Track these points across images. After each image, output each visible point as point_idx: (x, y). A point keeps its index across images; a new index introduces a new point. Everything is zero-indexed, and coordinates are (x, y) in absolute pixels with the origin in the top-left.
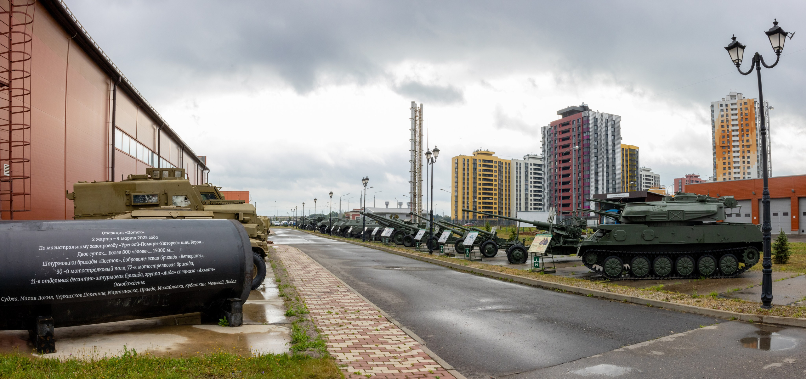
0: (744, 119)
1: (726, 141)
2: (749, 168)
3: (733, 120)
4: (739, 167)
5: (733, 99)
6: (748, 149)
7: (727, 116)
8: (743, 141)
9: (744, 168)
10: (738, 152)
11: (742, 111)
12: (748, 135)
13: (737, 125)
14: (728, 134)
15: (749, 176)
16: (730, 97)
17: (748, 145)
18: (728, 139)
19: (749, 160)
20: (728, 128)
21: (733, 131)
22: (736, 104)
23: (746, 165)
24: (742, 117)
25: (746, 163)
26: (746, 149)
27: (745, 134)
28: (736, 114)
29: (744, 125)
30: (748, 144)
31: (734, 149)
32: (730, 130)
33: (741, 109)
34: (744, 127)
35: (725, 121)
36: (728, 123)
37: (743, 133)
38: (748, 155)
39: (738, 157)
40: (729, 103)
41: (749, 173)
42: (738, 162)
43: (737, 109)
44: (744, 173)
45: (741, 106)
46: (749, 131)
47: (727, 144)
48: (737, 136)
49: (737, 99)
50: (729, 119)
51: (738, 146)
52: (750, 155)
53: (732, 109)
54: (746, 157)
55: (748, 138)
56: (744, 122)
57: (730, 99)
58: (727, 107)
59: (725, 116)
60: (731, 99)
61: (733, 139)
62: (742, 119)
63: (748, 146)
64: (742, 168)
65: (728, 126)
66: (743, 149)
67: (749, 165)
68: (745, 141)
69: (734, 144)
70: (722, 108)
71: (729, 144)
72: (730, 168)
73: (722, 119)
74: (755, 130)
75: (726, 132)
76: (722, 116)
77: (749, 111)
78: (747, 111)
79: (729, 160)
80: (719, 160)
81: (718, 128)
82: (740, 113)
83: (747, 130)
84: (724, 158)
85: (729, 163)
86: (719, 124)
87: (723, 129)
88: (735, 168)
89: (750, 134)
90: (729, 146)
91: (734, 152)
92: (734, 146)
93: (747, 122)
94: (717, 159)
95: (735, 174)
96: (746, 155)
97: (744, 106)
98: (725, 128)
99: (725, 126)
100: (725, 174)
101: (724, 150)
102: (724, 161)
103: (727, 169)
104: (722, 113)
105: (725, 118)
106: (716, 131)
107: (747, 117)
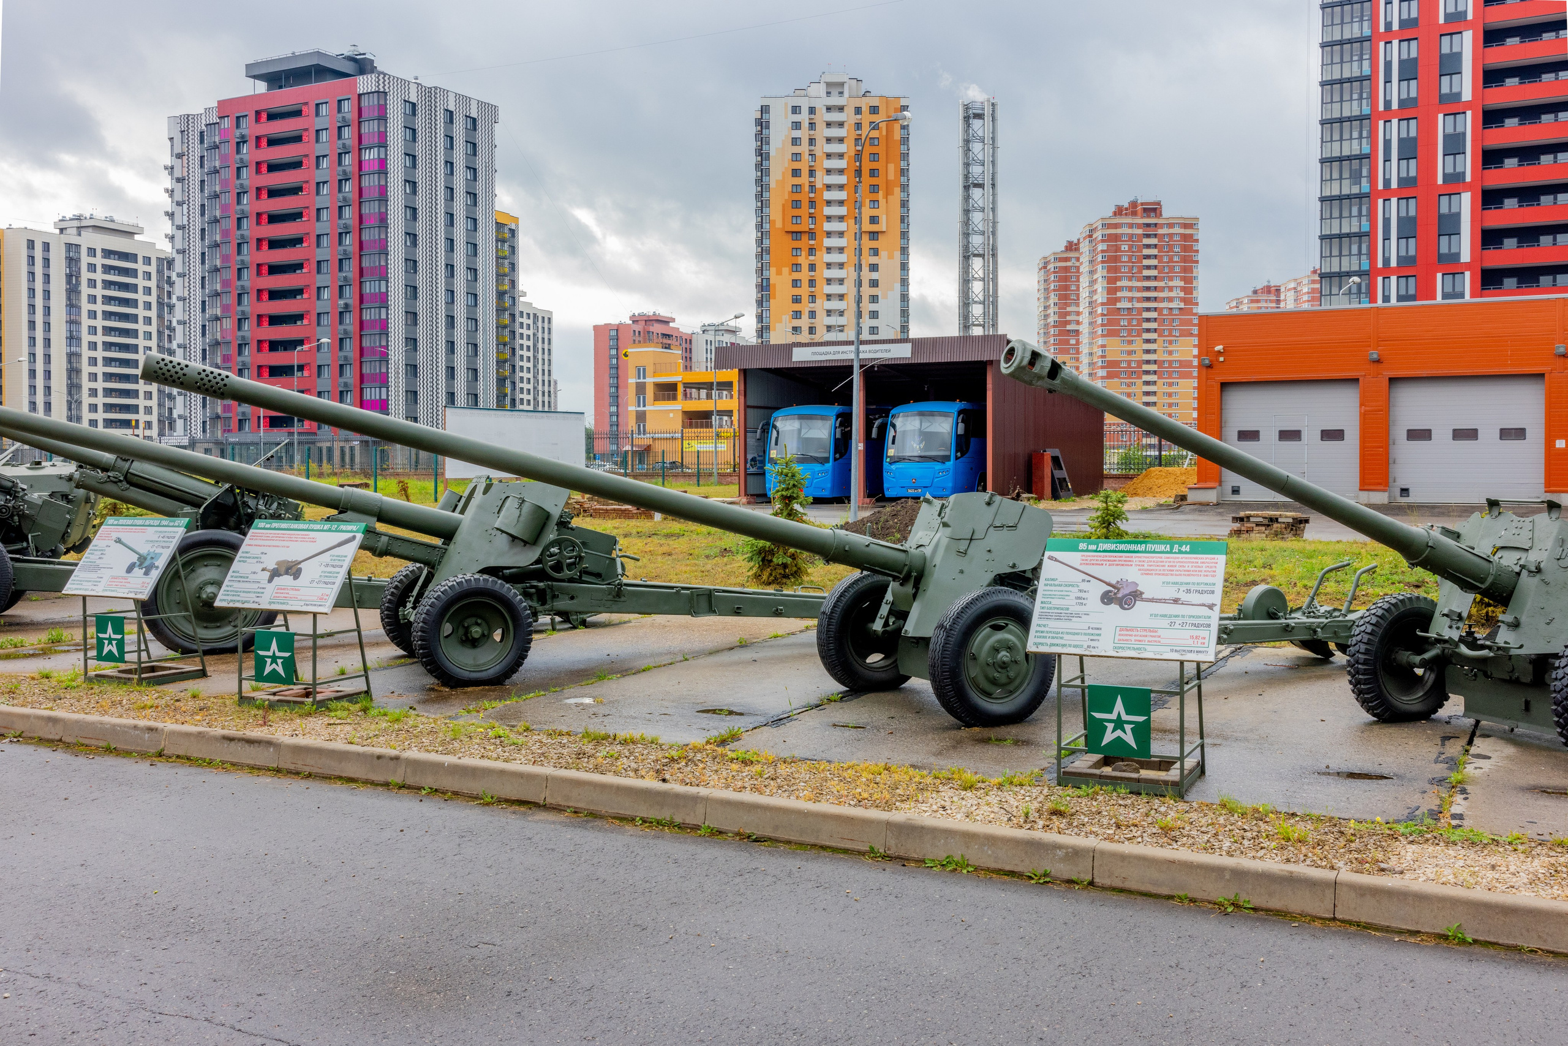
0: (865, 155)
1: (805, 217)
2: (874, 299)
3: (829, 156)
4: (841, 297)
5: (835, 92)
6: (874, 244)
7: (812, 141)
8: (858, 220)
9: (858, 298)
10: (841, 250)
11: (859, 132)
12: (875, 203)
13: (841, 172)
14: (812, 195)
16: (824, 86)
17: (874, 233)
18: (812, 211)
19: (874, 276)
20: (812, 179)
21: (829, 187)
22: (841, 109)
23: (867, 291)
24: (859, 148)
25: (865, 283)
26: (866, 243)
27: (867, 201)
28: (841, 140)
29: (866, 172)
30: (874, 228)
31: (828, 242)
32: (819, 185)
33: (858, 126)
34: (865, 179)
35: (806, 156)
36: (813, 164)
37: (858, 195)
38: (874, 260)
39: (841, 265)
40: (820, 105)
41: (874, 315)
42: (841, 281)
43: (846, 125)
45: (859, 117)
46: (881, 193)
47: (806, 225)
48: (841, 203)
49: (846, 94)
50: (818, 152)
51: (841, 234)
52: (882, 260)
53: (829, 124)
54: (865, 269)
55: (874, 213)
56: (866, 164)
57: (824, 94)
58: (812, 116)
59: (805, 142)
60: (828, 93)
61: (828, 211)
62: (858, 155)
63: (874, 235)
64: (851, 298)
65: (812, 173)
66: (859, 242)
67: (874, 291)
68: (866, 220)
69: (828, 226)
70: (796, 118)
71: (812, 226)
72: (813, 298)
73: (796, 149)
74: (897, 190)
75: (807, 188)
76: (795, 141)
77: (884, 133)
78: (875, 134)
79: (813, 273)
80: (779, 273)
81: (780, 178)
82: (853, 136)
83: (874, 189)
84: (796, 267)
85: (812, 283)
86: (786, 165)
87: (796, 181)
88: (829, 297)
89: (882, 202)
90: (812, 234)
91: (829, 250)
92: (829, 234)
93: (874, 165)
94: (773, 270)
95: (829, 315)
96: (868, 259)
97: (866, 118)
98: (804, 179)
99: (805, 173)
100: (797, 315)
101: (797, 244)
102: (796, 276)
103: (805, 299)
104: (797, 134)
105: (804, 148)
106: (773, 185)
107: (875, 150)
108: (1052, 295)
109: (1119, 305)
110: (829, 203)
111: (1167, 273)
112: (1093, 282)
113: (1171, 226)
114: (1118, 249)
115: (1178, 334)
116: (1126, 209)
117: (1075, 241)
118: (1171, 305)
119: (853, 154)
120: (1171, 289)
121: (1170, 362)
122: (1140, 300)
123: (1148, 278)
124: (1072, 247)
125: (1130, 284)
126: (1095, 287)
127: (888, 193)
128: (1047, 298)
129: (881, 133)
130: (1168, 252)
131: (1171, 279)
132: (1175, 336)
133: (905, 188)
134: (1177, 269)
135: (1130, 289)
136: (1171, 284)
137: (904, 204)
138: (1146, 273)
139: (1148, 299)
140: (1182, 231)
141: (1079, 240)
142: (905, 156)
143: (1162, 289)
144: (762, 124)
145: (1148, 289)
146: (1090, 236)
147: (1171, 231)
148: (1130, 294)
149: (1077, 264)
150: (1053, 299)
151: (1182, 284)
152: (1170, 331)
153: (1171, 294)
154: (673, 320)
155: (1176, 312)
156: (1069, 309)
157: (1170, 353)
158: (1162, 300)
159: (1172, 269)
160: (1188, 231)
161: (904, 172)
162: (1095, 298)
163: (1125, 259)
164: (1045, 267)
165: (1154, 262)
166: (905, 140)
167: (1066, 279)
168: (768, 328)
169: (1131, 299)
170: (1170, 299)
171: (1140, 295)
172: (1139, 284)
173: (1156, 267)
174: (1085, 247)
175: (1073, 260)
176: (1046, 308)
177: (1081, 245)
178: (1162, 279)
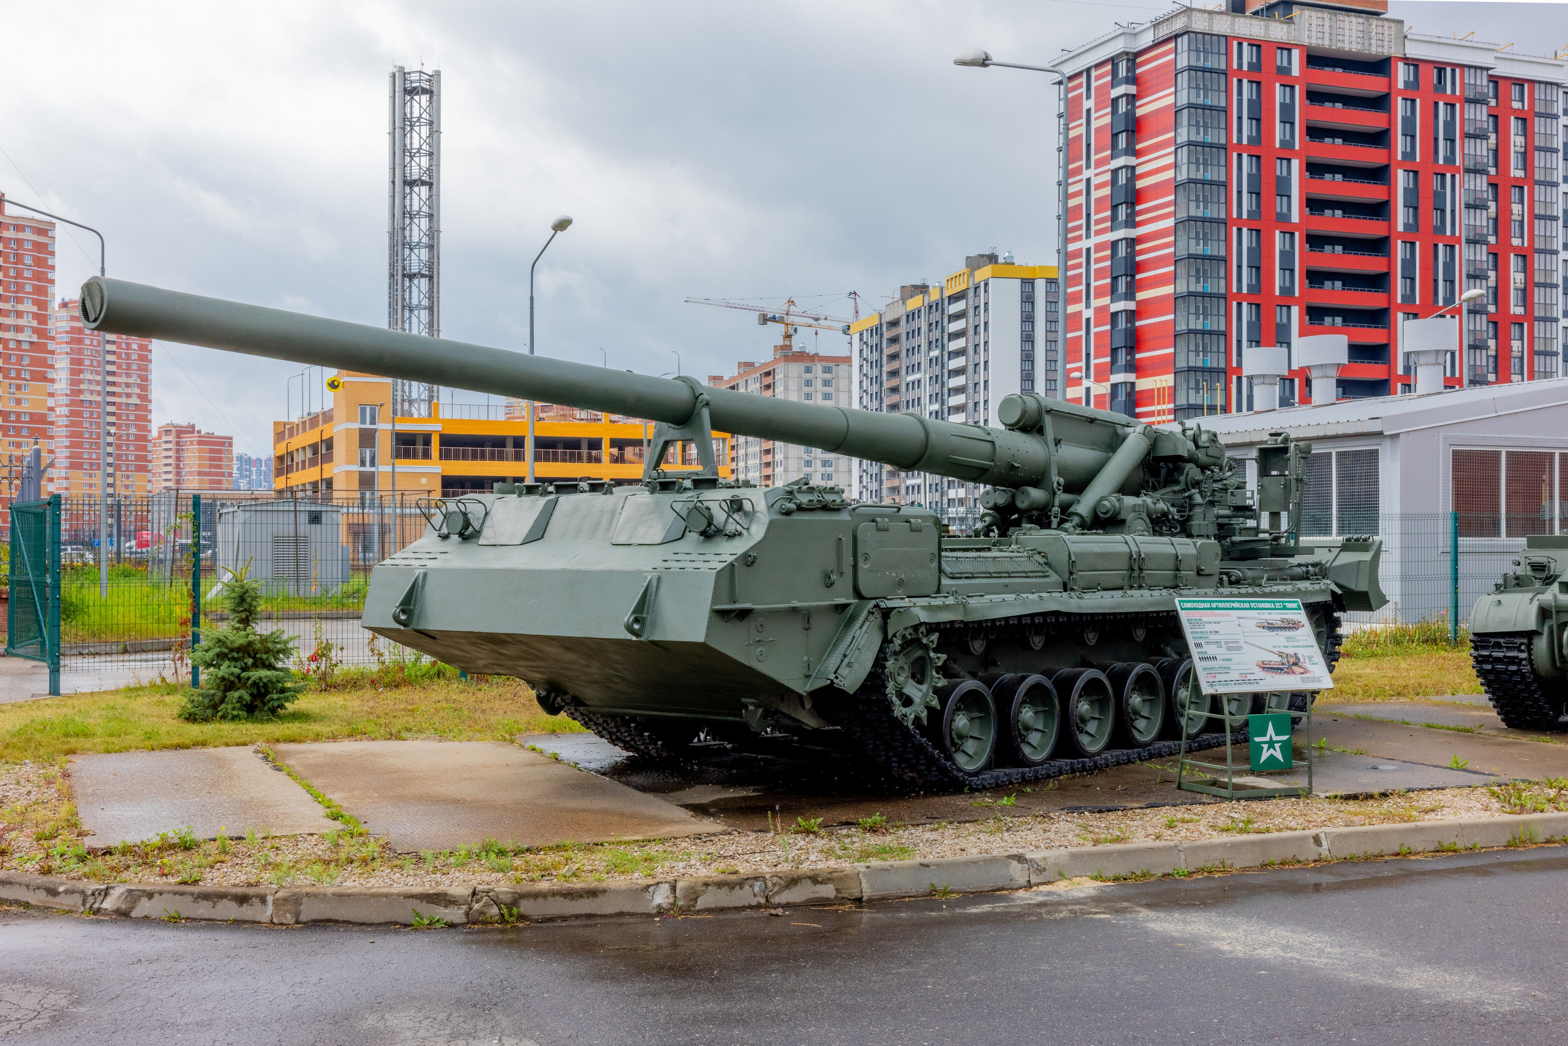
111: (15, 292)
113: (19, 228)
115: (28, 377)
120: (19, 314)
121: (18, 414)
130: (16, 263)
131: (19, 300)
132: (25, 379)
134: (29, 288)
136: (20, 307)
140: (35, 238)
147: (20, 235)
151: (35, 309)
152: (18, 372)
153: (21, 322)
155: (25, 346)
157: (18, 402)
159: (20, 287)
160: (42, 239)
170: (19, 329)
178: (8, 300)
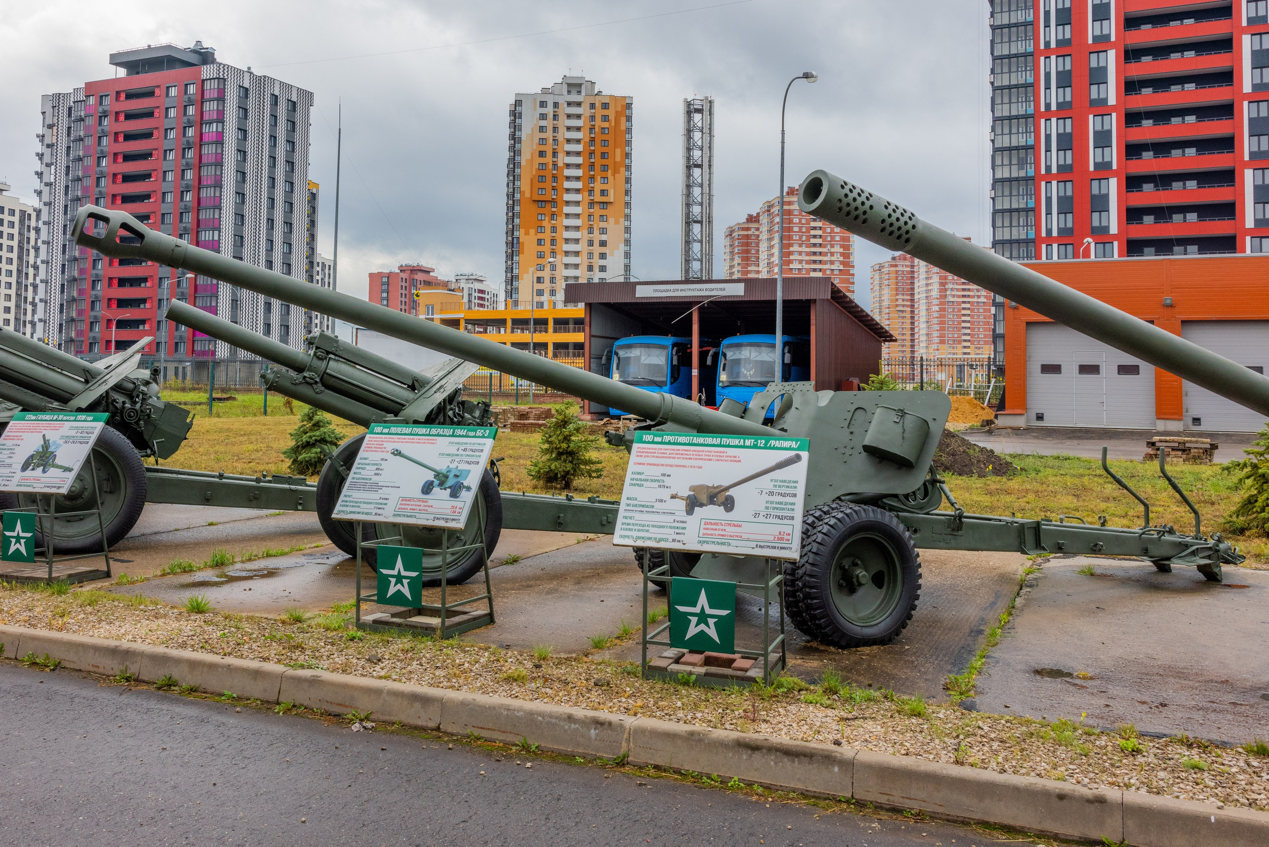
0: (598, 141)
1: (549, 189)
2: (603, 256)
3: (569, 141)
4: (577, 254)
5: (574, 91)
6: (603, 212)
7: (555, 129)
8: (591, 191)
9: (590, 255)
10: (577, 216)
11: (593, 123)
12: (605, 179)
13: (578, 154)
14: (555, 172)
15: (603, 275)
16: (565, 87)
17: (604, 203)
18: (555, 184)
19: (605, 238)
20: (555, 159)
21: (568, 166)
22: (579, 104)
23: (597, 249)
24: (593, 136)
25: (596, 243)
26: (597, 211)
27: (599, 177)
28: (578, 129)
29: (598, 155)
30: (604, 199)
31: (567, 210)
32: (560, 164)
33: (593, 118)
34: (597, 160)
35: (551, 141)
36: (555, 147)
37: (592, 173)
38: (603, 225)
39: (577, 228)
40: (562, 101)
41: (603, 269)
42: (577, 241)
43: (583, 117)
44: (590, 268)
45: (593, 111)
46: (610, 171)
47: (551, 195)
48: (578, 179)
49: (583, 93)
50: (560, 138)
51: (577, 203)
52: (610, 225)
53: (569, 116)
54: (596, 232)
55: (604, 187)
56: (598, 149)
57: (565, 93)
58: (556, 110)
59: (550, 130)
60: (569, 92)
61: (567, 185)
62: (593, 140)
64: (585, 255)
65: (555, 154)
66: (592, 210)
67: (603, 250)
68: (597, 192)
69: (567, 197)
70: (543, 111)
71: (554, 197)
72: (553, 253)
73: (543, 135)
74: (623, 169)
75: (551, 166)
76: (542, 129)
77: (613, 124)
78: (606, 125)
79: (554, 234)
80: (527, 233)
81: (529, 157)
82: (588, 127)
83: (605, 168)
84: (540, 229)
85: (553, 241)
86: (535, 147)
87: (542, 160)
88: (567, 253)
89: (611, 178)
90: (553, 202)
91: (568, 215)
92: (568, 203)
93: (605, 150)
94: (522, 231)
95: (566, 268)
96: (597, 225)
97: (599, 112)
98: (549, 159)
99: (549, 154)
100: (541, 268)
101: (541, 211)
102: (540, 236)
103: (548, 253)
104: (543, 123)
105: (549, 135)
106: (523, 163)
107: (605, 137)
108: (736, 257)
109: (791, 266)
110: (568, 178)
111: (829, 242)
112: (771, 247)
114: (790, 221)
116: (797, 190)
117: (755, 215)
118: (833, 267)
119: (588, 140)
120: (832, 254)
122: (808, 262)
123: (815, 245)
124: (751, 219)
125: (800, 249)
126: (773, 251)
127: (616, 172)
128: (732, 259)
129: (610, 124)
131: (832, 246)
133: (628, 168)
134: (838, 238)
135: (800, 253)
136: (833, 250)
137: (628, 180)
138: (813, 241)
139: (815, 262)
141: (758, 214)
142: (629, 143)
143: (825, 254)
144: (515, 114)
145: (815, 253)
146: (769, 211)
148: (800, 258)
149: (757, 233)
150: (737, 260)
151: (841, 250)
153: (833, 258)
154: (433, 270)
156: (749, 268)
158: (825, 263)
159: (833, 238)
161: (628, 155)
162: (772, 260)
163: (796, 229)
164: (731, 235)
165: (819, 232)
166: (629, 131)
167: (748, 244)
168: (517, 277)
169: (800, 262)
170: (832, 262)
171: (808, 258)
172: (808, 250)
173: (821, 237)
174: (764, 219)
175: (753, 230)
176: (732, 267)
177: (761, 218)
178: (825, 246)
